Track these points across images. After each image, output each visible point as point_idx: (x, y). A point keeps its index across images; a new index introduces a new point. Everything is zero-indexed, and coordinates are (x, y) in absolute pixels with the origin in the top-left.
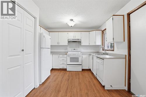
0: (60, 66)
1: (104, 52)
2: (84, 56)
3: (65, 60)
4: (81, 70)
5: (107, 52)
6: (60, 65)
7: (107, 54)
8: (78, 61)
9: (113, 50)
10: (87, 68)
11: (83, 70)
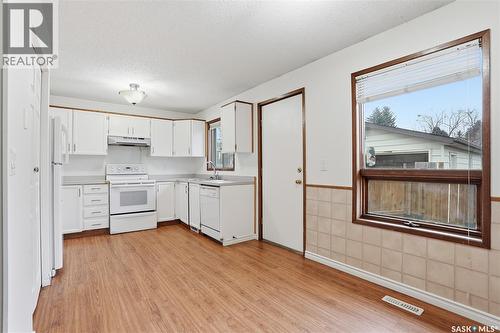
0: (86, 221)
1: (212, 173)
2: (162, 187)
3: (101, 202)
4: (155, 226)
5: (220, 173)
6: (84, 218)
7: (219, 178)
8: (145, 203)
9: (233, 170)
10: (172, 218)
11: (160, 225)
